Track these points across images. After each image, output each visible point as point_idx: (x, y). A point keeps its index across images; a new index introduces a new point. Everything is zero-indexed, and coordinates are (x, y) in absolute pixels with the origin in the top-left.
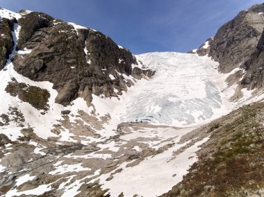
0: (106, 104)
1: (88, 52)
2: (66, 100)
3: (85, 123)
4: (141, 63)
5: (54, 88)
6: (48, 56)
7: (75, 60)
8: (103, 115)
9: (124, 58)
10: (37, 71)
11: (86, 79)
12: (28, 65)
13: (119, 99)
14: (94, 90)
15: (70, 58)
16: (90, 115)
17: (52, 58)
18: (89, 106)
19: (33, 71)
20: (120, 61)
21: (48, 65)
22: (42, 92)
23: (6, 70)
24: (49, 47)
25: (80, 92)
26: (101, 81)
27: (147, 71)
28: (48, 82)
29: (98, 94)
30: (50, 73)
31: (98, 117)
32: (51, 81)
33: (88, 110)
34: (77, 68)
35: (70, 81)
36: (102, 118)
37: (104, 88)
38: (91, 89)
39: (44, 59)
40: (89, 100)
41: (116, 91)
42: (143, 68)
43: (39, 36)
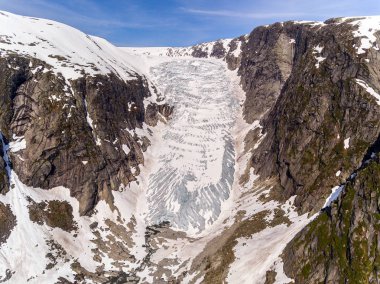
0: (127, 199)
1: (94, 123)
2: (89, 211)
3: (117, 240)
4: (156, 91)
5: (73, 195)
6: (53, 152)
7: (84, 152)
8: (128, 220)
9: (134, 99)
10: (46, 177)
11: (102, 173)
12: (35, 173)
13: (138, 183)
14: (113, 186)
15: (79, 151)
16: (118, 223)
17: (58, 153)
18: (113, 211)
19: (42, 179)
20: (130, 106)
21: (55, 162)
23: (13, 187)
24: (50, 137)
25: (100, 194)
26: (116, 166)
27: (164, 106)
28: (62, 188)
29: (117, 189)
30: (61, 174)
31: (125, 225)
32: (65, 186)
33: (113, 217)
34: (89, 162)
35: (87, 184)
36: (129, 225)
37: (121, 174)
38: (109, 185)
39: (49, 159)
40: (110, 200)
41: (133, 170)
42: (158, 100)
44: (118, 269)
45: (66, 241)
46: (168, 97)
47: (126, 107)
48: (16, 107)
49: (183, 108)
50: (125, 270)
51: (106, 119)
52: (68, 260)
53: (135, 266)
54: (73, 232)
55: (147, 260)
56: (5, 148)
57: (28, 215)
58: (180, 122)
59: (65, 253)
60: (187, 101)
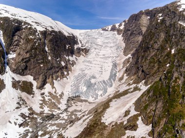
0: (61, 85)
1: (48, 50)
2: (41, 87)
3: (53, 101)
4: (81, 43)
5: (34, 79)
6: (27, 59)
7: (42, 61)
8: (60, 93)
9: (70, 44)
10: (23, 70)
11: (49, 71)
12: (18, 68)
13: (67, 79)
14: (54, 78)
15: (39, 60)
16: (54, 94)
17: (29, 60)
18: (53, 89)
19: (21, 71)
20: (67, 46)
21: (28, 64)
22: (29, 84)
23: (7, 72)
24: (26, 53)
25: (48, 80)
26: (57, 70)
27: (84, 49)
28: (30, 76)
29: (56, 80)
30: (30, 70)
31: (58, 95)
32: (31, 75)
33: (53, 91)
34: (44, 65)
35: (42, 75)
36: (60, 95)
37: (59, 74)
38: (53, 77)
39: (25, 62)
40: (52, 84)
41: (66, 73)
42: (82, 46)
43: (16, 40)
44: (51, 113)
45: (28, 98)
46: (87, 45)
47: (65, 47)
48: (14, 41)
49: (93, 50)
50: (54, 113)
51: (55, 49)
52: (27, 107)
53: (60, 112)
54: (32, 95)
55: (66, 110)
56: (6, 56)
57: (11, 85)
58: (91, 56)
59: (26, 103)
60: (96, 47)
